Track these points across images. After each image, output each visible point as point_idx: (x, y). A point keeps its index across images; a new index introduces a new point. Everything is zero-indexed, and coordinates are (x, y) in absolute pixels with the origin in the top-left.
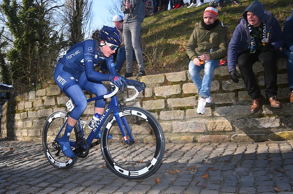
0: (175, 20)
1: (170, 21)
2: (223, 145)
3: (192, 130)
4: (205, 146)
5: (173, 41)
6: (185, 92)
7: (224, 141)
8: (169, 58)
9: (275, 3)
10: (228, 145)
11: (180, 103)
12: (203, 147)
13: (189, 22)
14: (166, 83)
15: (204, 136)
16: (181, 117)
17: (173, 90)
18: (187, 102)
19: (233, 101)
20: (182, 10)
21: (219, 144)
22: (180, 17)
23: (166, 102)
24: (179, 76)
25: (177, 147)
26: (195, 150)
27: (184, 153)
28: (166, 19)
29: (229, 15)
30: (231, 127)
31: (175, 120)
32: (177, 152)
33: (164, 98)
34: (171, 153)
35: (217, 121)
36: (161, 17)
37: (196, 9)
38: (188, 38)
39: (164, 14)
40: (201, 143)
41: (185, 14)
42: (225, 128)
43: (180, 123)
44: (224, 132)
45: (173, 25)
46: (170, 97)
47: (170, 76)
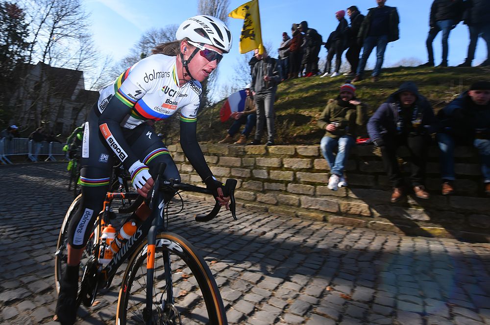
0: (307, 90)
1: (301, 90)
2: (359, 231)
3: (322, 208)
4: (337, 228)
5: (306, 113)
6: (317, 168)
7: (359, 225)
8: (299, 129)
10: (364, 232)
11: (310, 177)
12: (335, 229)
13: (323, 94)
14: (296, 155)
15: (336, 217)
16: (311, 192)
17: (304, 164)
18: (319, 177)
19: (372, 184)
20: (316, 80)
21: (354, 229)
22: (312, 87)
23: (295, 175)
24: (311, 150)
25: (305, 223)
26: (326, 231)
27: (313, 233)
28: (297, 87)
29: (369, 90)
30: (368, 212)
31: (304, 194)
32: (305, 230)
33: (293, 170)
34: (300, 229)
35: (353, 203)
36: (292, 85)
37: (331, 80)
38: (321, 111)
39: (295, 82)
40: (333, 223)
41: (318, 85)
42: (361, 212)
43: (310, 198)
44: (360, 215)
45: (305, 95)
46: (301, 170)
47: (301, 149)
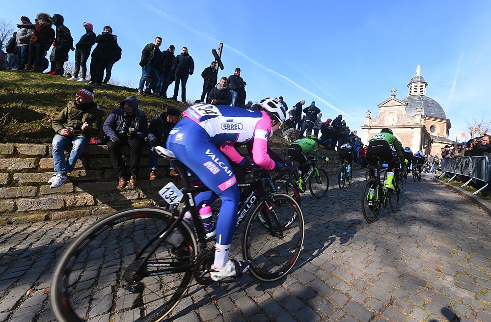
0: (46, 87)
1: (38, 86)
2: (82, 219)
3: (45, 208)
4: (60, 223)
5: (39, 110)
6: (42, 167)
7: (83, 215)
8: (26, 126)
9: (149, 102)
10: (87, 219)
11: (33, 178)
12: (57, 224)
13: (64, 95)
14: (15, 154)
15: (60, 213)
16: (33, 193)
17: (25, 164)
19: (98, 178)
20: (59, 80)
21: (77, 219)
22: (53, 86)
23: (11, 177)
24: (37, 149)
25: (20, 228)
26: (46, 229)
27: (28, 236)
28: (34, 82)
29: (109, 100)
30: (93, 201)
31: (22, 197)
32: (18, 235)
33: (9, 172)
34: (8, 238)
35: (79, 197)
36: (28, 78)
37: (76, 84)
38: (59, 110)
39: (32, 76)
40: (56, 220)
41: (61, 85)
42: (86, 203)
43: (30, 200)
44: (85, 206)
45: (42, 92)
46: (20, 171)
47: (23, 148)
